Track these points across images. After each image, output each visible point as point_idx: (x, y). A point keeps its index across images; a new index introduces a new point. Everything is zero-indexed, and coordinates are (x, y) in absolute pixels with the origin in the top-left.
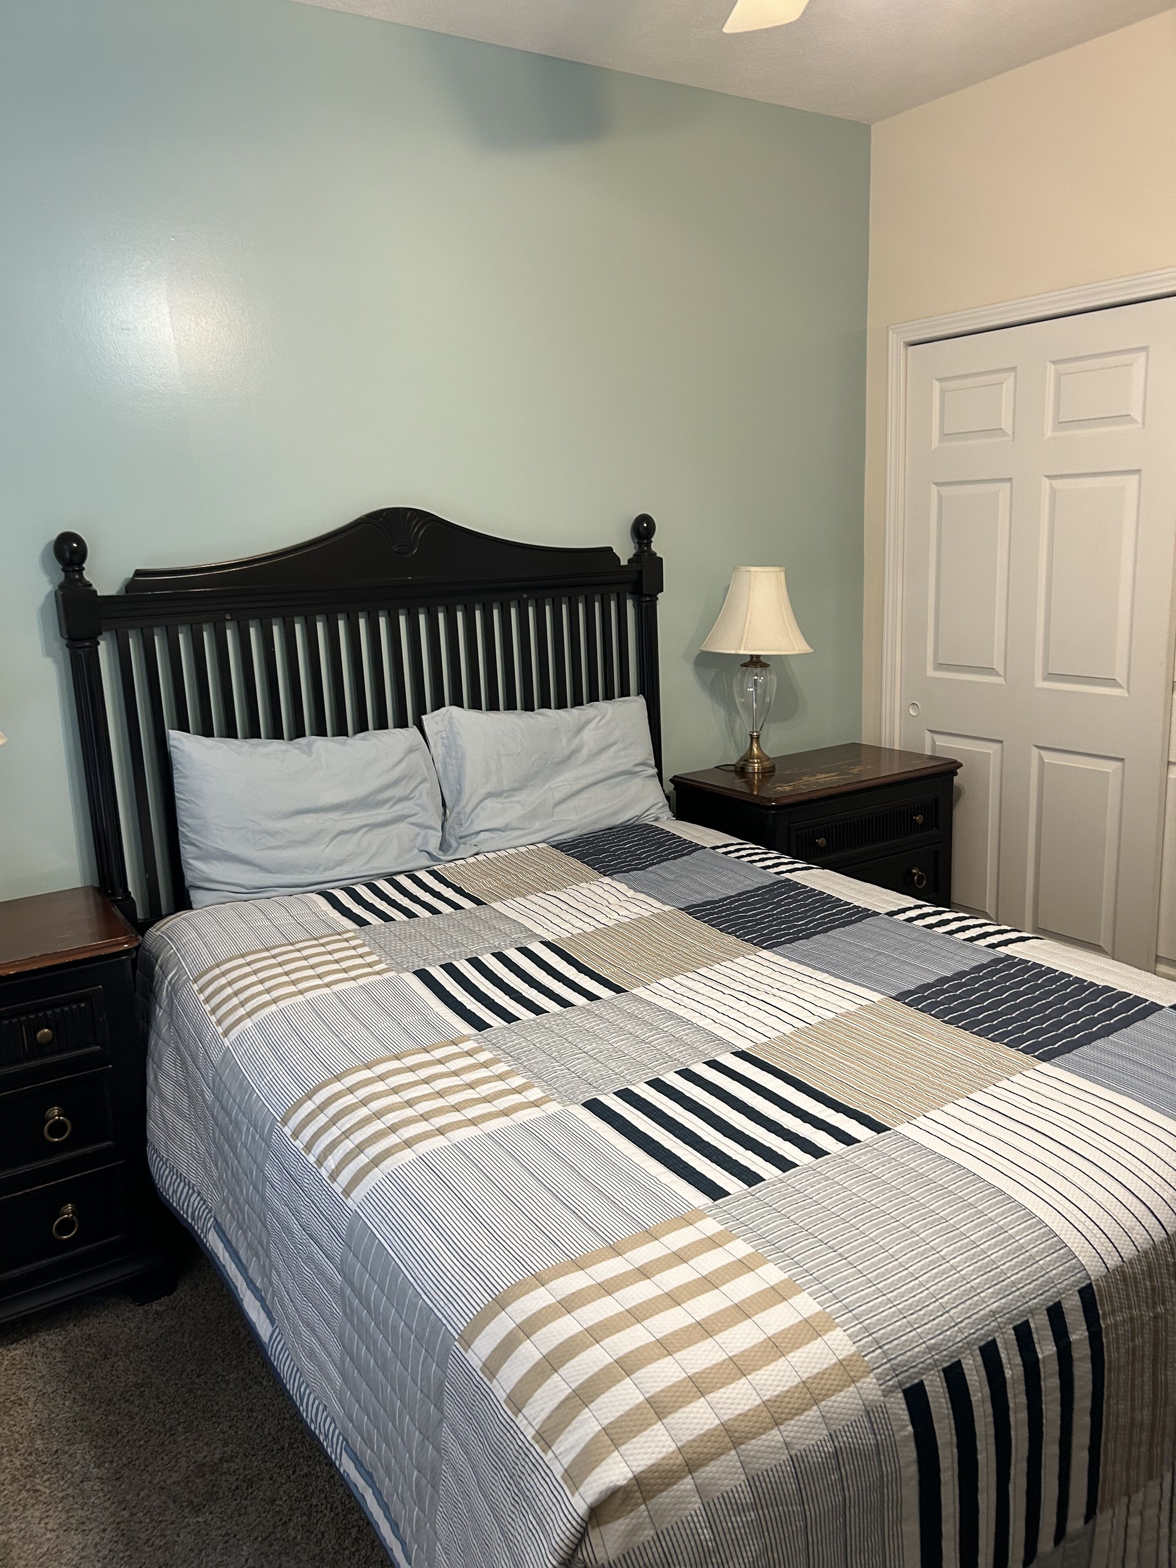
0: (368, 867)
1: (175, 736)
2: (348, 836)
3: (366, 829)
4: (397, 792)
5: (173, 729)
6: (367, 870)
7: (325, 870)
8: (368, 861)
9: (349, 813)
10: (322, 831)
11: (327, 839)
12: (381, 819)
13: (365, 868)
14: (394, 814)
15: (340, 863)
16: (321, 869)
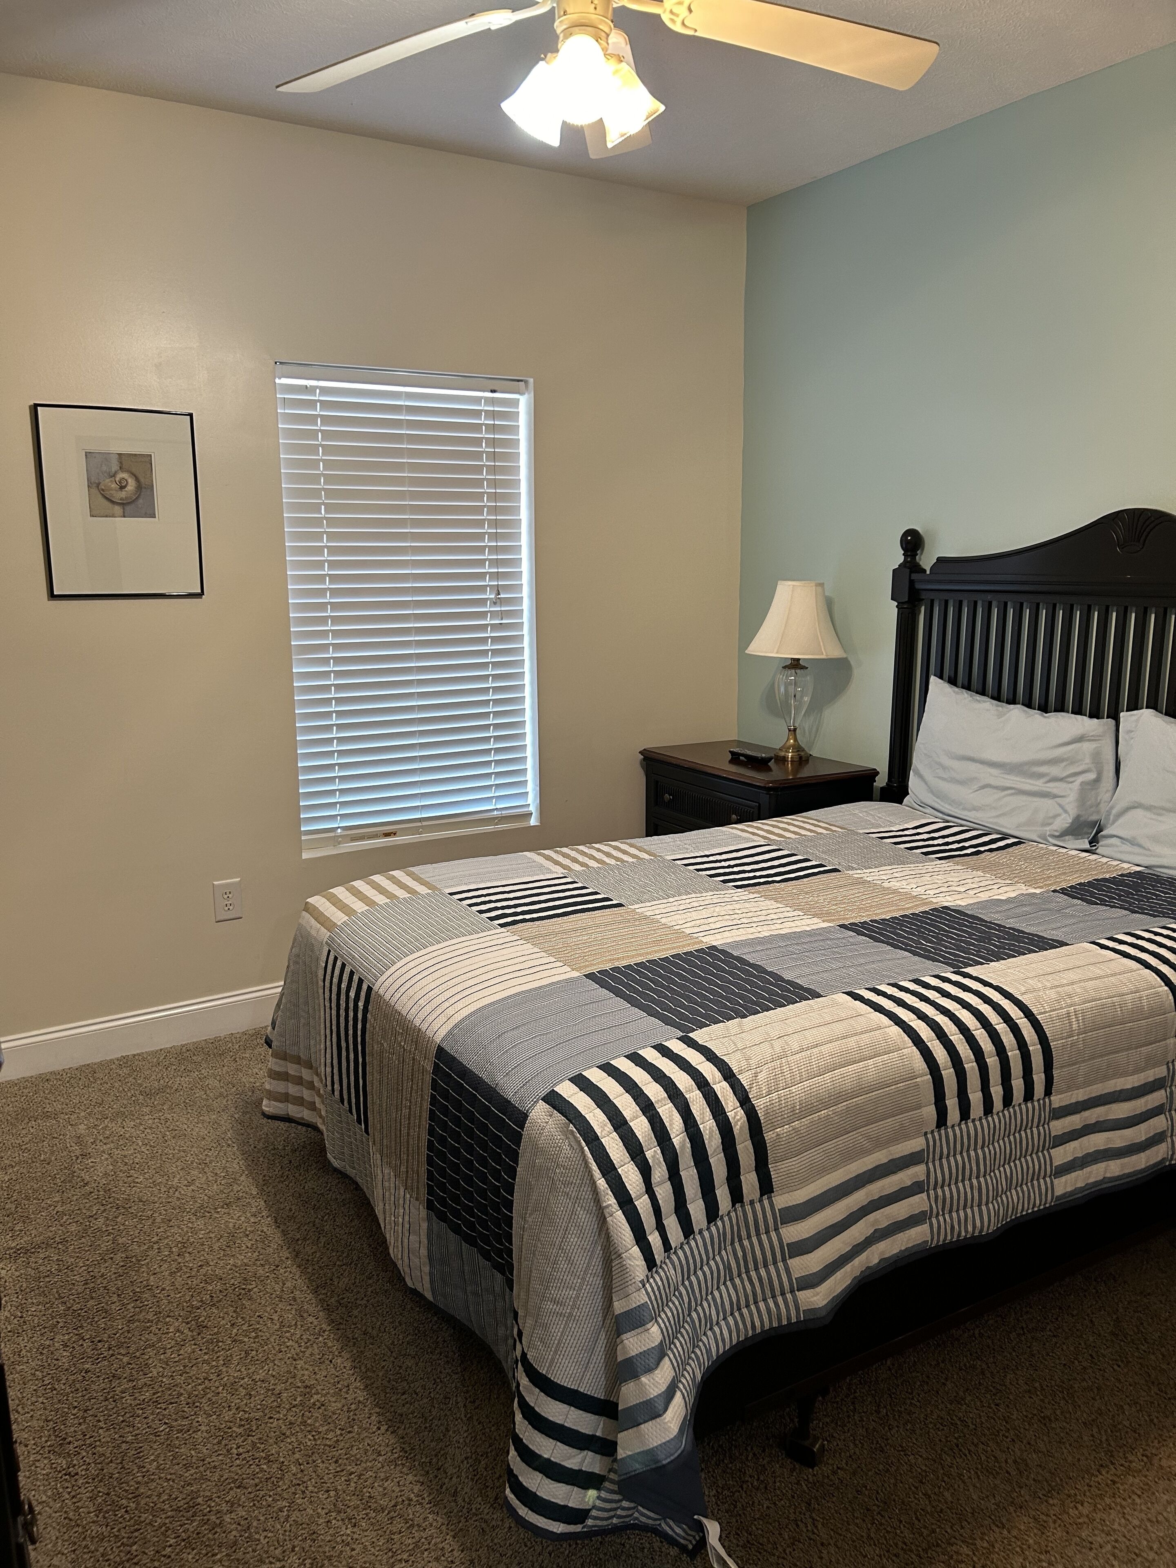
0: (995, 820)
1: (933, 679)
2: (995, 791)
3: (1013, 791)
4: (1055, 771)
5: (935, 675)
6: (991, 823)
7: (964, 809)
8: (998, 816)
9: (1008, 774)
10: (976, 778)
11: (975, 787)
12: (1027, 787)
13: (991, 820)
14: (1044, 789)
15: (975, 809)
16: (961, 807)
